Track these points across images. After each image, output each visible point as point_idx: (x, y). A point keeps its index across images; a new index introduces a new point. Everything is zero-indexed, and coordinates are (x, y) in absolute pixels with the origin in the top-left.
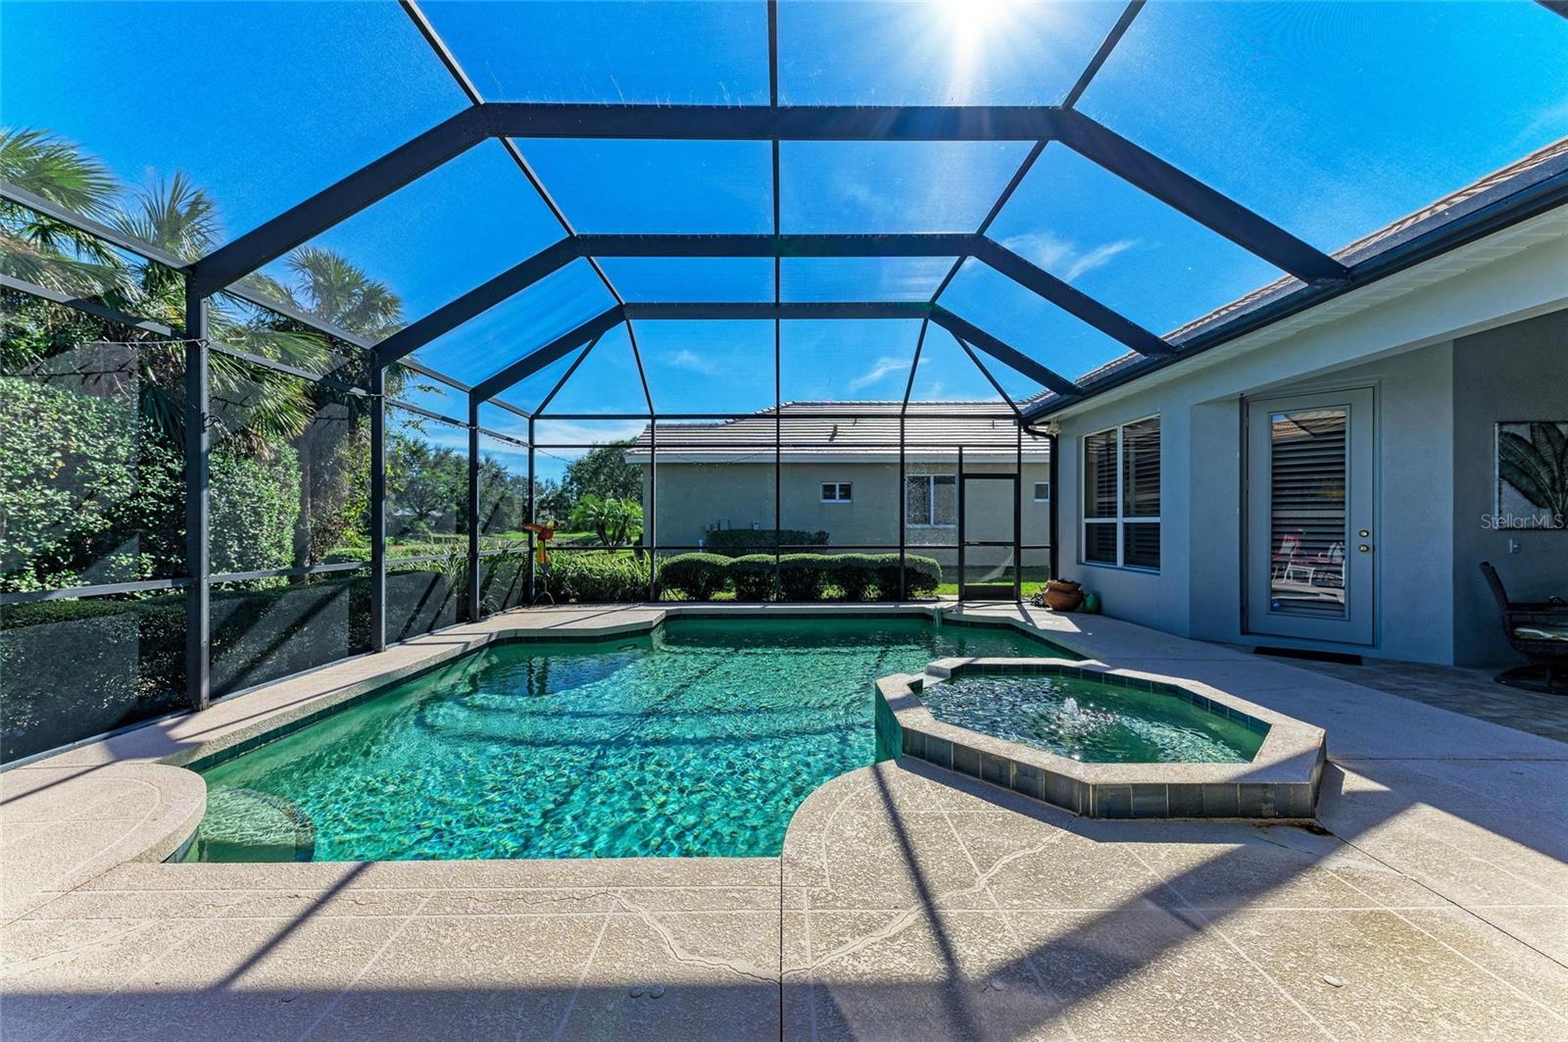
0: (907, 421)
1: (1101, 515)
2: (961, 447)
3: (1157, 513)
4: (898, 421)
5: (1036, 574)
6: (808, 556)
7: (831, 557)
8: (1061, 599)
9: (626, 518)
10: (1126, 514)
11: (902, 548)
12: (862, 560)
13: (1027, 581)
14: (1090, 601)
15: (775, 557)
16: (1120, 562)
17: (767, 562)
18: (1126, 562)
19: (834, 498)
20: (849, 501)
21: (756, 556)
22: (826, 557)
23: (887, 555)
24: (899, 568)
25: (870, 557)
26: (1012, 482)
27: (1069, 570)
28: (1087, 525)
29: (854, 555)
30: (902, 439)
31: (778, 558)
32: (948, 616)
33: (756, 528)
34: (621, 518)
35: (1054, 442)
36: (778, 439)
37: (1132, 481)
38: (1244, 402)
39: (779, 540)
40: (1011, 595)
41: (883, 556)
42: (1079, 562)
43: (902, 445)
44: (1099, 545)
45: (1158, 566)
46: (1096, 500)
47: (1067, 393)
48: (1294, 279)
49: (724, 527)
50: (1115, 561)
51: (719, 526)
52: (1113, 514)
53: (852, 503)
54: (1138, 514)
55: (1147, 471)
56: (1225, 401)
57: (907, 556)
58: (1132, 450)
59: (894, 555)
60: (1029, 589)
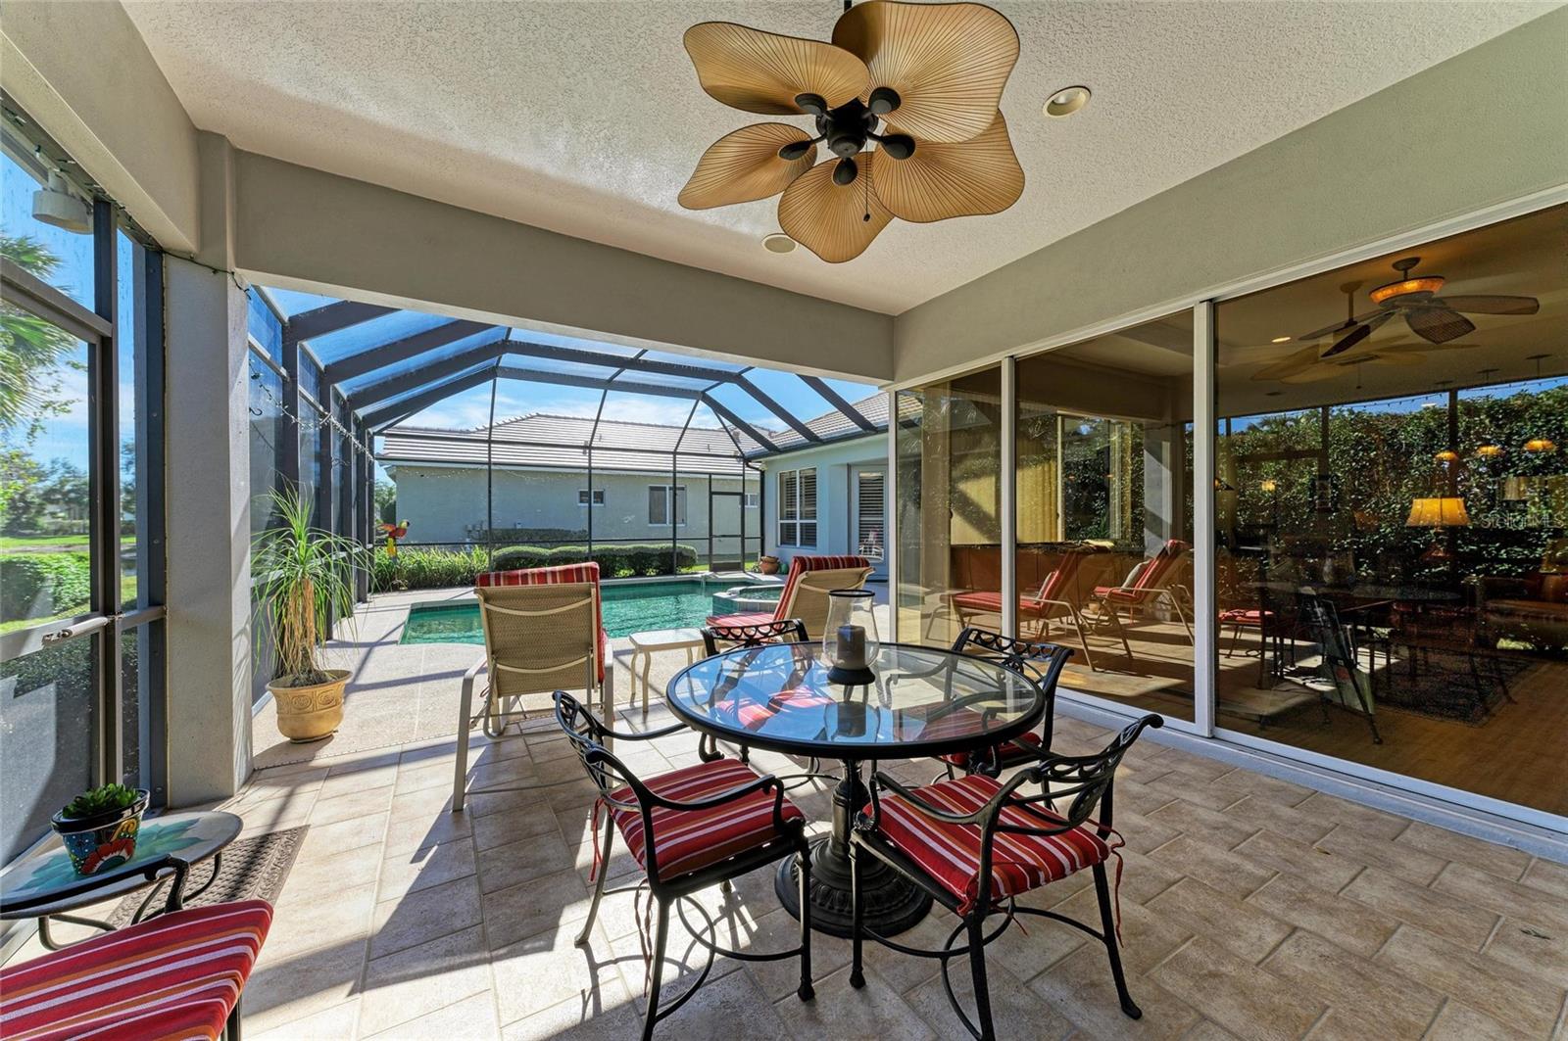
0: (679, 456)
1: (787, 518)
2: (710, 474)
3: (815, 518)
5: (753, 557)
8: (769, 567)
10: (801, 518)
11: (674, 539)
13: (748, 562)
14: (783, 567)
16: (798, 544)
17: (580, 551)
18: (801, 544)
20: (601, 505)
24: (673, 553)
25: (652, 546)
26: (738, 497)
27: (771, 550)
28: (781, 524)
32: (709, 580)
33: (519, 527)
35: (762, 473)
37: (803, 498)
38: (849, 466)
40: (738, 567)
41: (661, 545)
42: (777, 546)
44: (787, 535)
45: (815, 545)
46: (786, 510)
47: (773, 450)
48: (856, 426)
49: (486, 527)
50: (795, 544)
51: (482, 525)
52: (795, 518)
53: (605, 506)
54: (807, 518)
55: (810, 496)
56: (842, 465)
58: (803, 480)
59: (668, 545)
60: (749, 566)
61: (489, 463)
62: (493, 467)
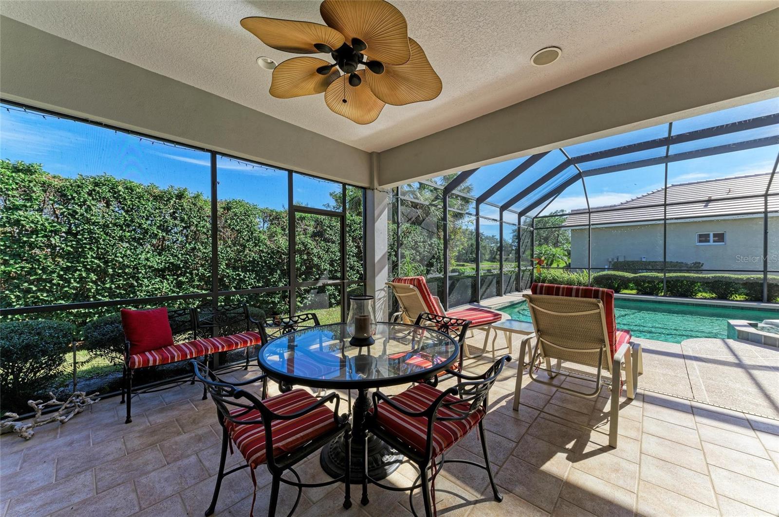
0: (769, 198)
4: (763, 199)
6: (686, 275)
7: (704, 276)
9: (554, 255)
11: (765, 271)
12: (730, 278)
15: (663, 274)
17: (657, 277)
19: (709, 241)
20: (723, 243)
21: (649, 274)
22: (701, 275)
23: (752, 276)
24: (762, 284)
25: (736, 276)
29: (723, 275)
30: (766, 208)
31: (665, 275)
33: (644, 260)
34: (551, 255)
36: (665, 216)
39: (664, 267)
43: (766, 212)
49: (621, 259)
51: (618, 259)
53: (725, 244)
57: (770, 276)
61: (589, 225)
62: (591, 227)
